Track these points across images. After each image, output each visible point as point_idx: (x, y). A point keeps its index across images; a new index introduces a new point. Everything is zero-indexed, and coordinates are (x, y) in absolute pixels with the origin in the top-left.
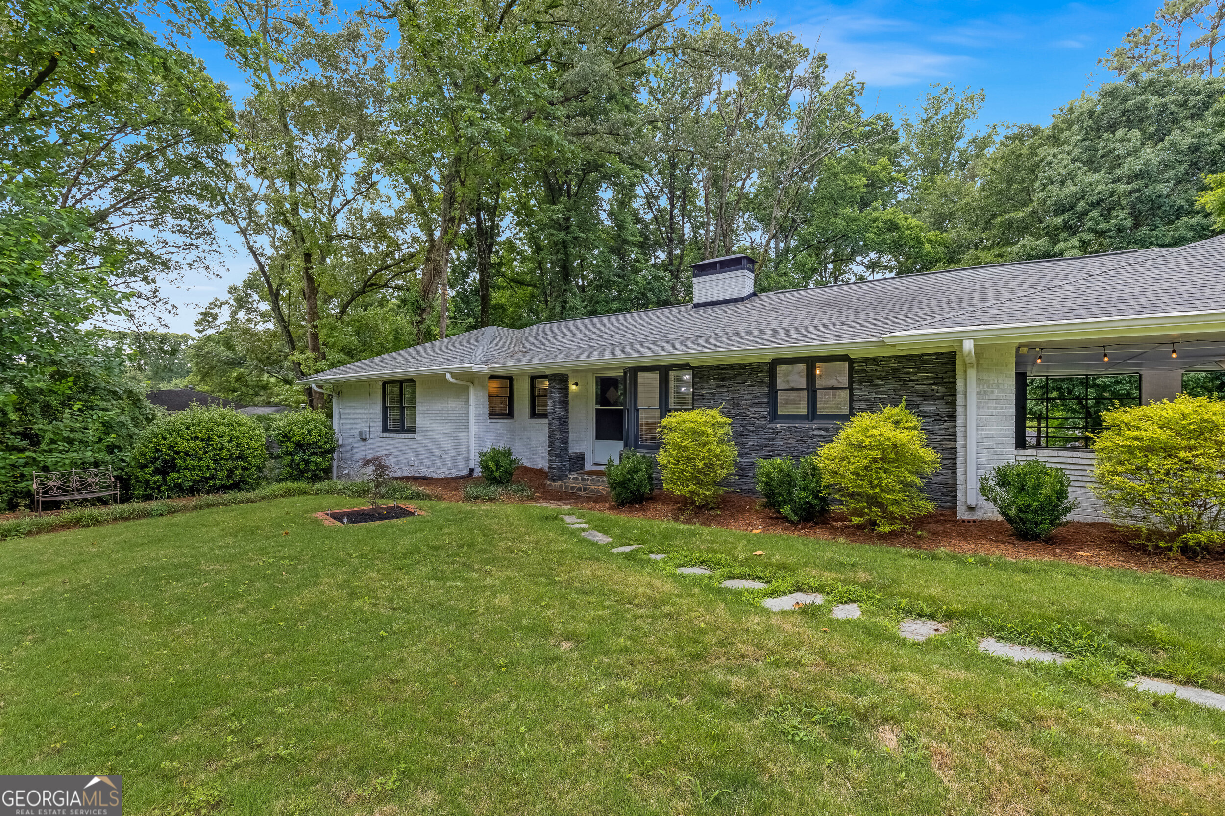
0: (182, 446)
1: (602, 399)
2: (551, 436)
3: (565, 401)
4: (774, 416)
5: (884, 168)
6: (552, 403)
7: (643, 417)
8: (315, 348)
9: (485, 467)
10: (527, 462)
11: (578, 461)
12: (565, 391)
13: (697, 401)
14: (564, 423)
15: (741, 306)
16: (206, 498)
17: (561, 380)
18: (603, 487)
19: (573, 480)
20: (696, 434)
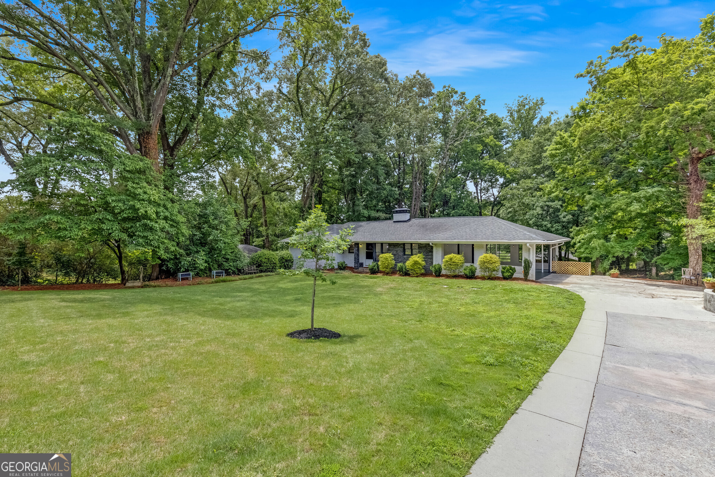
0: (263, 260)
1: (367, 248)
2: (355, 258)
3: (358, 250)
4: (405, 254)
5: (492, 141)
6: (355, 250)
7: (377, 254)
8: (266, 226)
9: (339, 266)
10: (349, 265)
11: (361, 265)
12: (358, 247)
13: (388, 251)
14: (358, 255)
15: (405, 223)
16: (269, 273)
17: (357, 244)
18: (368, 271)
19: (360, 269)
20: (386, 259)
